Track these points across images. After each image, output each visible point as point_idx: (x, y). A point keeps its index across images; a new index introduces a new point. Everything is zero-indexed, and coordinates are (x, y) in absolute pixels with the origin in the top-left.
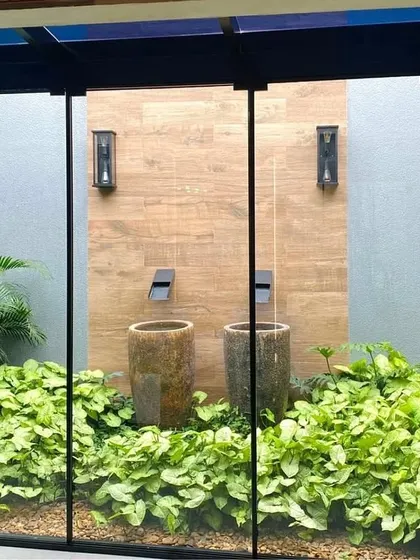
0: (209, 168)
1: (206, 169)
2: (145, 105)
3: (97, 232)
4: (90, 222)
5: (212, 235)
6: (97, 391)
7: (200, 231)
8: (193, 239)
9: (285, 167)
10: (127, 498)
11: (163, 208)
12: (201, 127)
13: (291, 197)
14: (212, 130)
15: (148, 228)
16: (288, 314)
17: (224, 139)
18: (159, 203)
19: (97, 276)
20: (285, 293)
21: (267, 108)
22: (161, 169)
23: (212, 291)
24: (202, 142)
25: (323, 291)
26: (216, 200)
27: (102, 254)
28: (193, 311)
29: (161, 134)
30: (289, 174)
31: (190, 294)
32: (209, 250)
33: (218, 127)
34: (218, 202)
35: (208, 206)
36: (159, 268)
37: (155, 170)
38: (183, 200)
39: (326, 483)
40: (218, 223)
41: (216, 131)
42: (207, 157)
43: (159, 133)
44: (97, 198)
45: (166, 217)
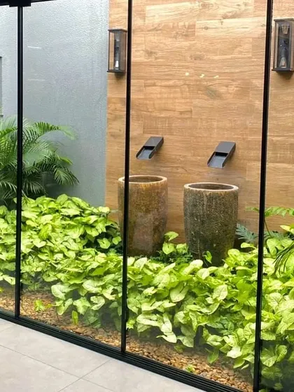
0: (191, 56)
1: (189, 59)
2: (148, 8)
3: (113, 107)
4: (108, 98)
5: (191, 111)
6: (101, 221)
7: (183, 108)
8: (177, 114)
9: (250, 55)
10: (61, 296)
11: (158, 89)
12: (187, 24)
13: (254, 81)
14: (195, 25)
15: (146, 104)
16: (247, 179)
17: (203, 33)
18: (154, 85)
19: (112, 139)
20: (245, 161)
21: (239, 5)
22: (156, 58)
23: (189, 155)
24: (186, 36)
25: (277, 162)
26: (194, 83)
27: (115, 123)
28: (175, 170)
29: (157, 30)
30: (253, 62)
31: (174, 157)
32: (188, 123)
33: (200, 23)
34: (197, 85)
35: (189, 88)
36: (152, 135)
37: (152, 59)
38: (171, 83)
39: (201, 312)
40: (196, 102)
41: (197, 26)
42: (189, 49)
43: (156, 29)
44: (114, 81)
45: (159, 96)
